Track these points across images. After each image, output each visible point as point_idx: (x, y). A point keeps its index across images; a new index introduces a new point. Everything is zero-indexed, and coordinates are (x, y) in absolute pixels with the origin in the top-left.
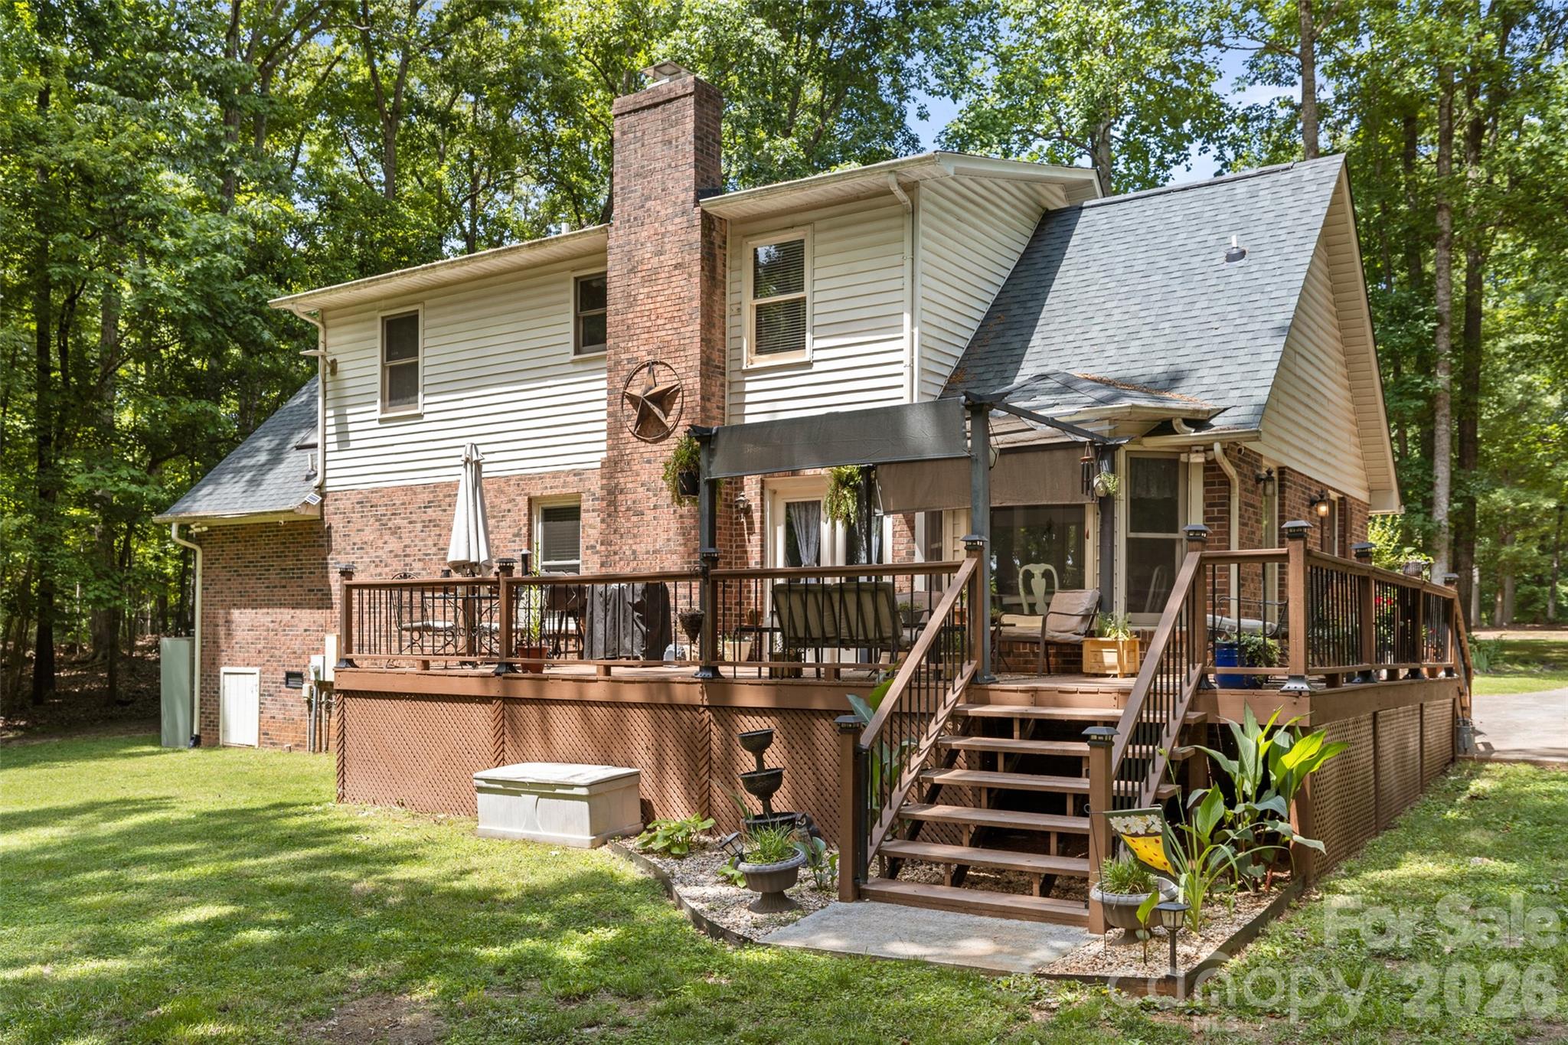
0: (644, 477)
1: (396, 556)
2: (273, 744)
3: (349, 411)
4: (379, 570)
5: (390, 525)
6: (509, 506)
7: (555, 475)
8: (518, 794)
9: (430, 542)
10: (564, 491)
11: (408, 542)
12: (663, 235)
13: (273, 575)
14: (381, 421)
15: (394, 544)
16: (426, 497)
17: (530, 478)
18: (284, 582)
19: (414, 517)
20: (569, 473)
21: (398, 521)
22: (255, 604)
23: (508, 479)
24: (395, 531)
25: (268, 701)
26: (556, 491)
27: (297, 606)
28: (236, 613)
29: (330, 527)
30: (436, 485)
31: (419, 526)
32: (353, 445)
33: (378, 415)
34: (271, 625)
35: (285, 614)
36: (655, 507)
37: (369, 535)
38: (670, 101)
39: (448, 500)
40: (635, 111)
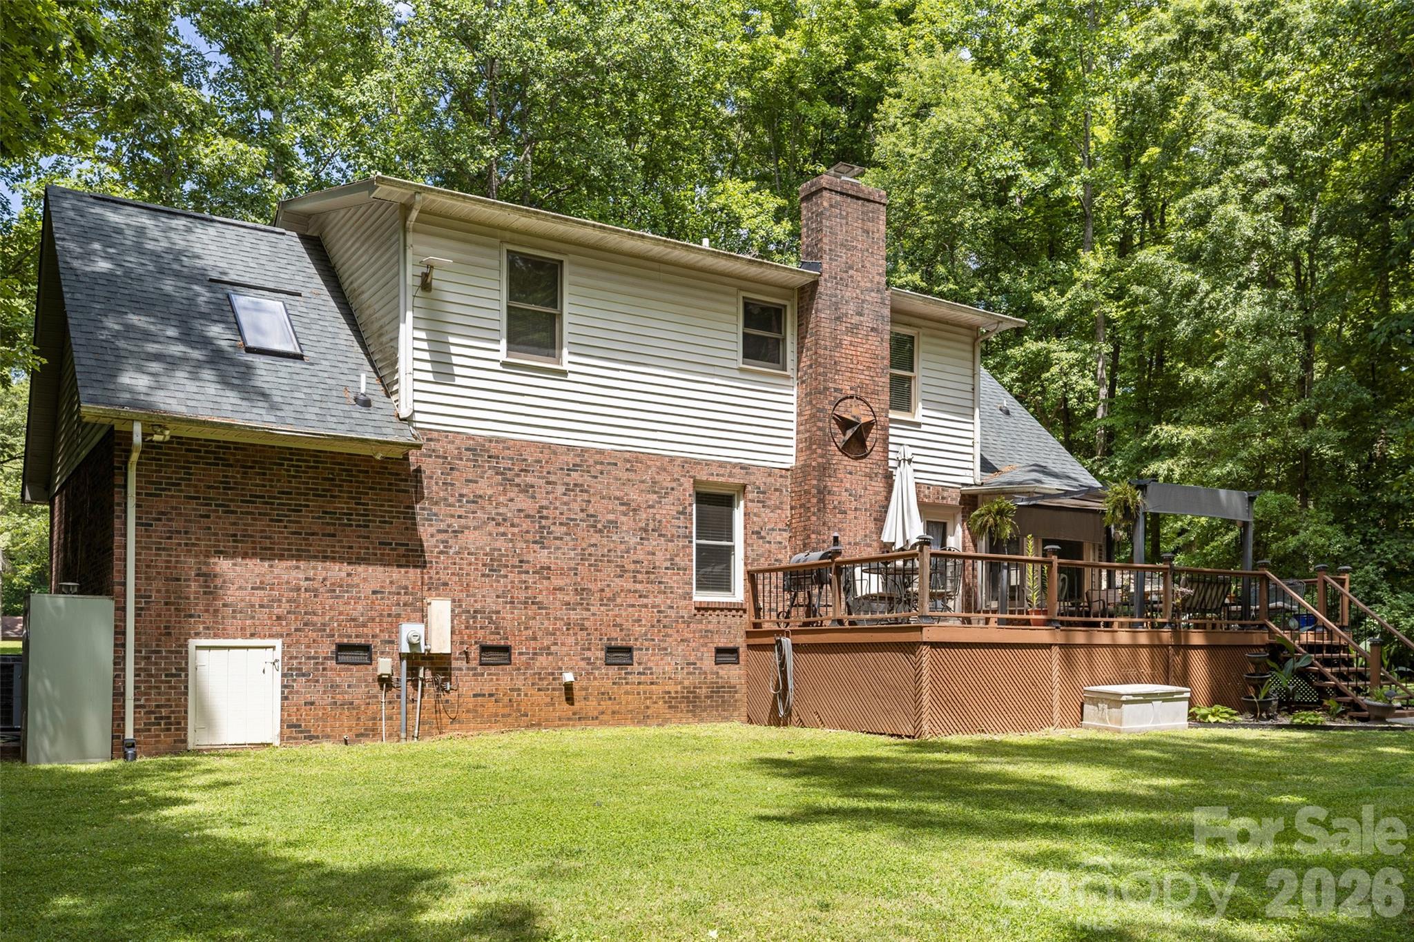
0: (848, 486)
1: (527, 516)
2: (310, 738)
3: (452, 340)
4: (502, 529)
5: (517, 480)
6: (674, 485)
7: (722, 465)
8: (1150, 701)
9: (576, 507)
10: (731, 480)
11: (545, 503)
12: (863, 301)
13: (307, 520)
14: (504, 364)
15: (523, 502)
16: (571, 459)
17: (698, 462)
18: (330, 529)
19: (552, 478)
20: (735, 465)
21: (530, 479)
22: (268, 553)
23: (672, 459)
24: (526, 489)
25: (300, 684)
26: (721, 479)
27: (360, 560)
28: (224, 565)
29: (418, 470)
30: (584, 450)
31: (560, 489)
32: (458, 381)
33: (502, 356)
34: (304, 584)
35: (337, 571)
36: (856, 509)
37: (484, 488)
38: (869, 201)
39: (599, 467)
40: (842, 193)
